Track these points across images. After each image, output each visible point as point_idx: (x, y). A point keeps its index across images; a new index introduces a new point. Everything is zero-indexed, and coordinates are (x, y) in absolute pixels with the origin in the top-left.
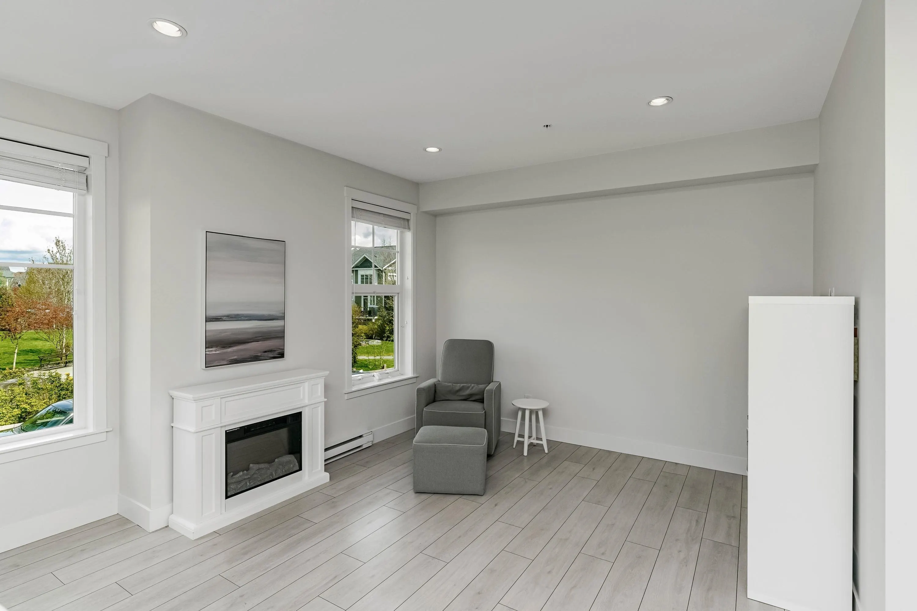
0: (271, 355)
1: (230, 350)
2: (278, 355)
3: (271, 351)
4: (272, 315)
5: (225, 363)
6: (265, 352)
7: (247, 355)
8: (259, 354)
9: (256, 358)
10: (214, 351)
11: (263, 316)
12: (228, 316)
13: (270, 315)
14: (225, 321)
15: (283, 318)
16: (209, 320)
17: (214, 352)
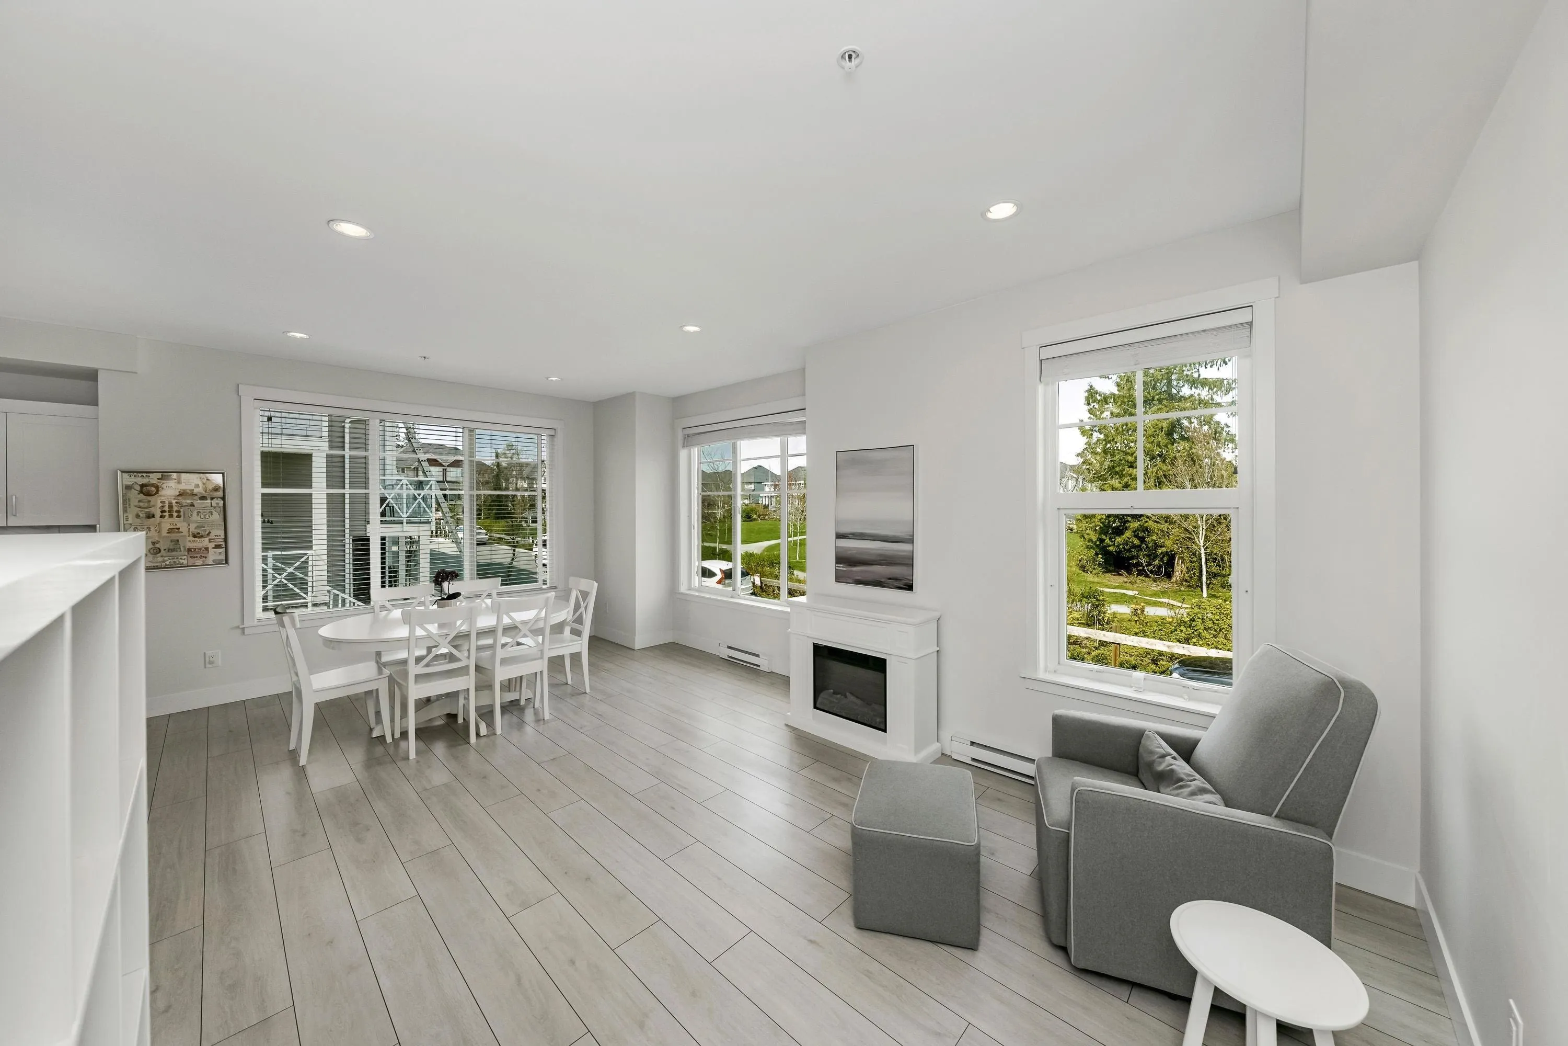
0: (896, 584)
1: (855, 569)
2: (905, 587)
3: (896, 579)
4: (898, 537)
5: (851, 582)
6: (890, 579)
7: (870, 577)
8: (883, 580)
9: (879, 584)
10: (842, 567)
11: (887, 536)
12: (853, 534)
13: (894, 537)
14: (850, 539)
15: (911, 541)
16: (839, 536)
17: (841, 569)
